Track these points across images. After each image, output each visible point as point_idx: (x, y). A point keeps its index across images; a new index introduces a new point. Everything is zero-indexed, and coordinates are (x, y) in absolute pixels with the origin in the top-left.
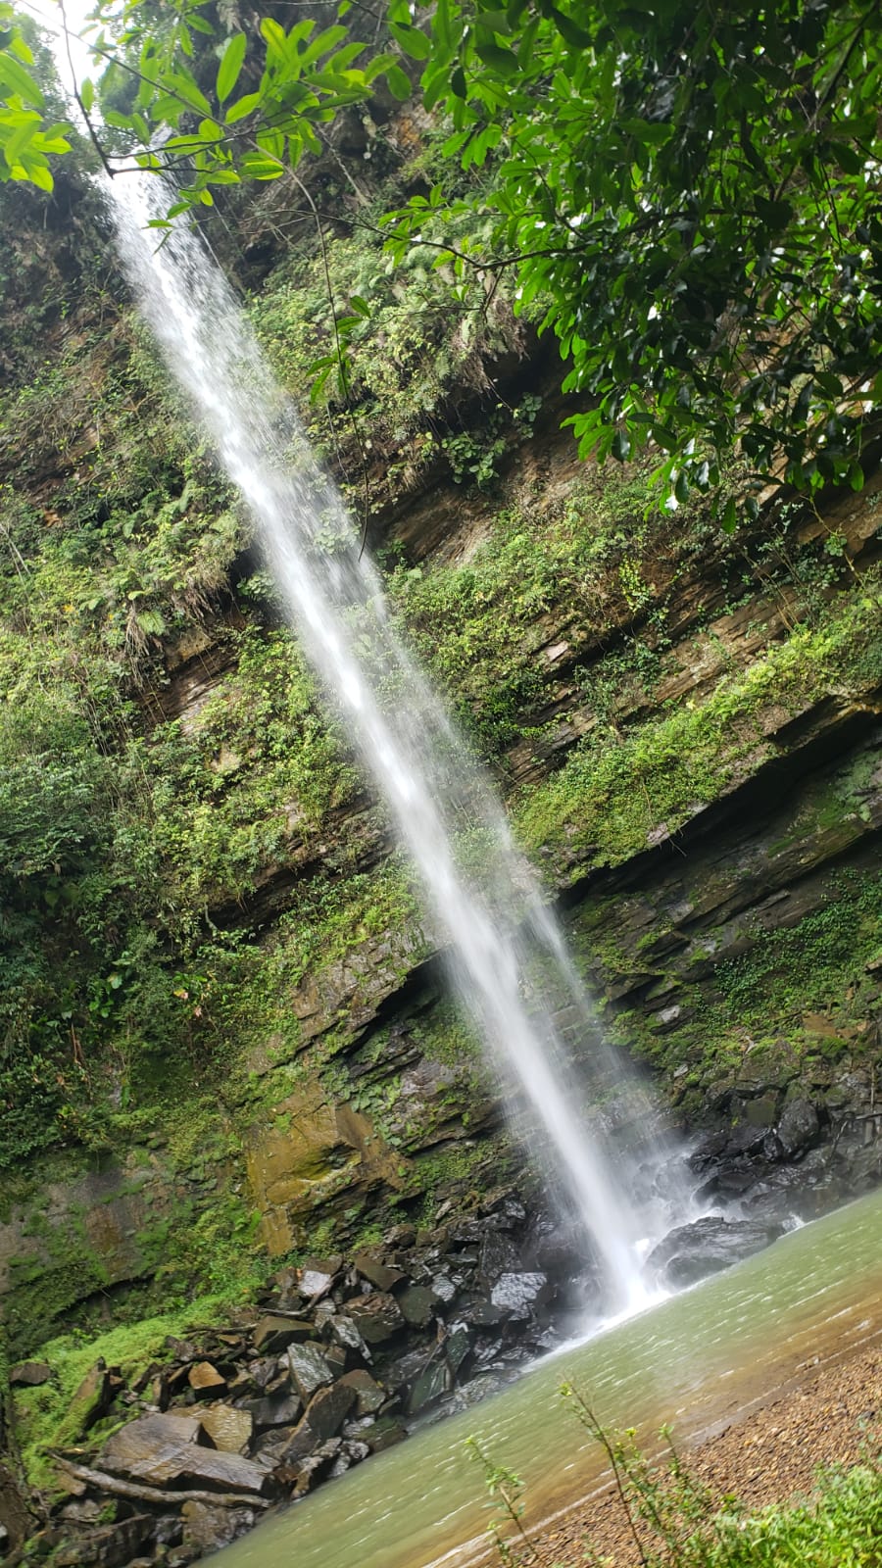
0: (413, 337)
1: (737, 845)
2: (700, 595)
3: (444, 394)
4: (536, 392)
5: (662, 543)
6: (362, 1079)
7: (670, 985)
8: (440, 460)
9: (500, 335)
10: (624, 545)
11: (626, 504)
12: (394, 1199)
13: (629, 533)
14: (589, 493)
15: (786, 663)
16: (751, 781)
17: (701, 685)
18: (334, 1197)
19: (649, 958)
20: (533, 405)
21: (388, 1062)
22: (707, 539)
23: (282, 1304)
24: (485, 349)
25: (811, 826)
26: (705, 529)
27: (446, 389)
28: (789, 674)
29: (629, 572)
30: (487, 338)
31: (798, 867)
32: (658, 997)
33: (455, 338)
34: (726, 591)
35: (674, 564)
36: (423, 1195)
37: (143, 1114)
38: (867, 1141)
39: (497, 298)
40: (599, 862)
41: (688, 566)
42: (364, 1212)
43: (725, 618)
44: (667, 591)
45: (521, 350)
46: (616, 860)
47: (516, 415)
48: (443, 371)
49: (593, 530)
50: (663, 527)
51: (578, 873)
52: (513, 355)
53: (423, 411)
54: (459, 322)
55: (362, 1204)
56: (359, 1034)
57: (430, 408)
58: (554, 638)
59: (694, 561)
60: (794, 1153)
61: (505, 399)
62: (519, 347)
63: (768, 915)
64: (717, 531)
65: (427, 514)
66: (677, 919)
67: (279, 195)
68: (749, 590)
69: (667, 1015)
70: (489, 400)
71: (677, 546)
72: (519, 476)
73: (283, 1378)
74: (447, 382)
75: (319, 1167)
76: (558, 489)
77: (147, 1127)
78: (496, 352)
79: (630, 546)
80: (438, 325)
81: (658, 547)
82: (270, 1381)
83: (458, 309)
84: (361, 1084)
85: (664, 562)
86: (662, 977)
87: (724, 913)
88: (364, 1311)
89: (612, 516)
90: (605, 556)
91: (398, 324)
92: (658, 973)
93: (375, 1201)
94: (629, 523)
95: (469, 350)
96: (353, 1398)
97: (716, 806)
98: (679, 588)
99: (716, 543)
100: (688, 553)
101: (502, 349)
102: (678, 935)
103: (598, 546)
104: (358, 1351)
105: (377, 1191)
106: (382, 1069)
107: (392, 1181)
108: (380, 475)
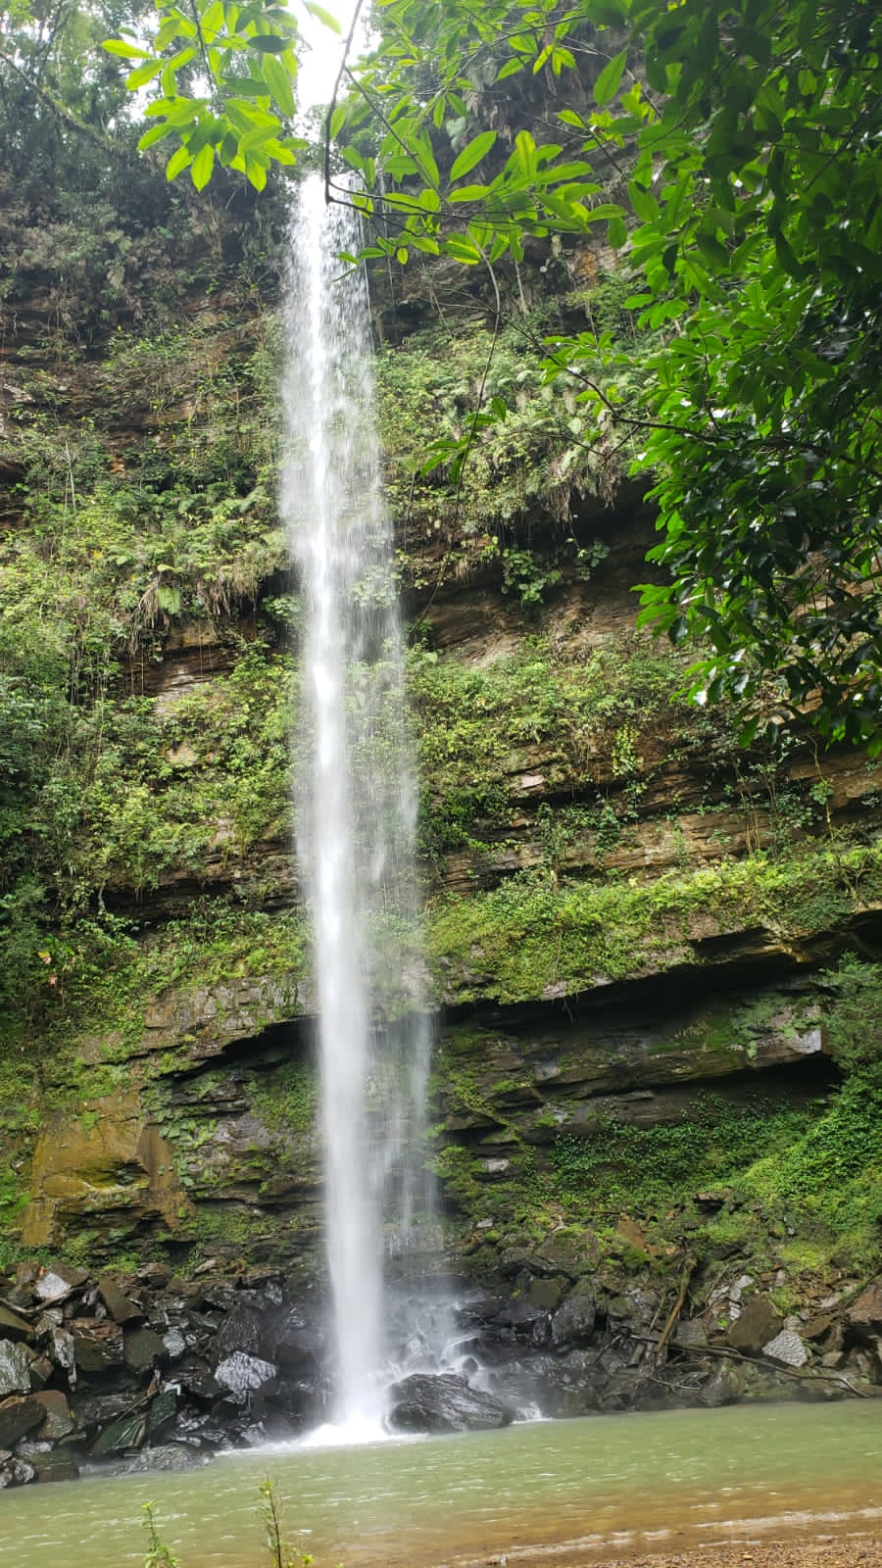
0: (517, 445)
1: (624, 1031)
2: (680, 786)
3: (524, 508)
4: (607, 542)
5: (665, 724)
6: (181, 1109)
7: (508, 1138)
8: (496, 566)
9: (596, 478)
10: (631, 712)
11: (647, 676)
12: (163, 1236)
13: (639, 703)
14: (618, 652)
15: (734, 880)
16: (660, 976)
17: (649, 867)
18: (107, 1211)
19: (500, 1103)
20: (600, 552)
21: (213, 1102)
22: (708, 739)
23: (12, 1296)
24: (577, 484)
25: (698, 1041)
26: (709, 728)
27: (528, 504)
28: (733, 892)
29: (625, 738)
30: (584, 475)
31: (672, 1075)
32: (496, 1145)
33: (554, 464)
34: (706, 792)
35: (669, 748)
36: (193, 1243)
38: (633, 1362)
39: (607, 444)
40: (491, 993)
41: (679, 755)
42: (129, 1237)
43: (695, 817)
44: (653, 769)
45: (610, 499)
46: (507, 998)
47: (581, 554)
48: (532, 487)
49: (608, 687)
50: (672, 711)
51: (466, 996)
52: (600, 501)
53: (499, 516)
54: (564, 450)
55: (130, 1229)
56: (197, 1064)
57: (506, 516)
58: (534, 768)
59: (688, 753)
60: (560, 1345)
61: (577, 536)
62: (608, 495)
63: (626, 1108)
64: (719, 735)
65: (464, 608)
66: (540, 1077)
67: (450, 270)
68: (727, 800)
69: (494, 1165)
70: (564, 530)
71: (678, 732)
72: (561, 610)
74: (531, 499)
75: (105, 1176)
76: (590, 637)
78: (587, 492)
79: (635, 716)
80: (544, 446)
81: (660, 725)
83: (568, 438)
84: (179, 1113)
85: (660, 742)
86: (504, 1127)
87: (586, 1090)
88: (89, 1334)
89: (631, 682)
90: (609, 714)
91: (508, 430)
92: (503, 1122)
93: (145, 1230)
94: (642, 696)
95: (563, 479)
96: (41, 1415)
97: (620, 986)
98: (664, 771)
99: (714, 746)
100: (686, 743)
101: (593, 490)
102: (535, 1093)
103: (607, 702)
104: (66, 1372)
105: (150, 1222)
106: (203, 1107)
107: (169, 1219)
108: (437, 555)
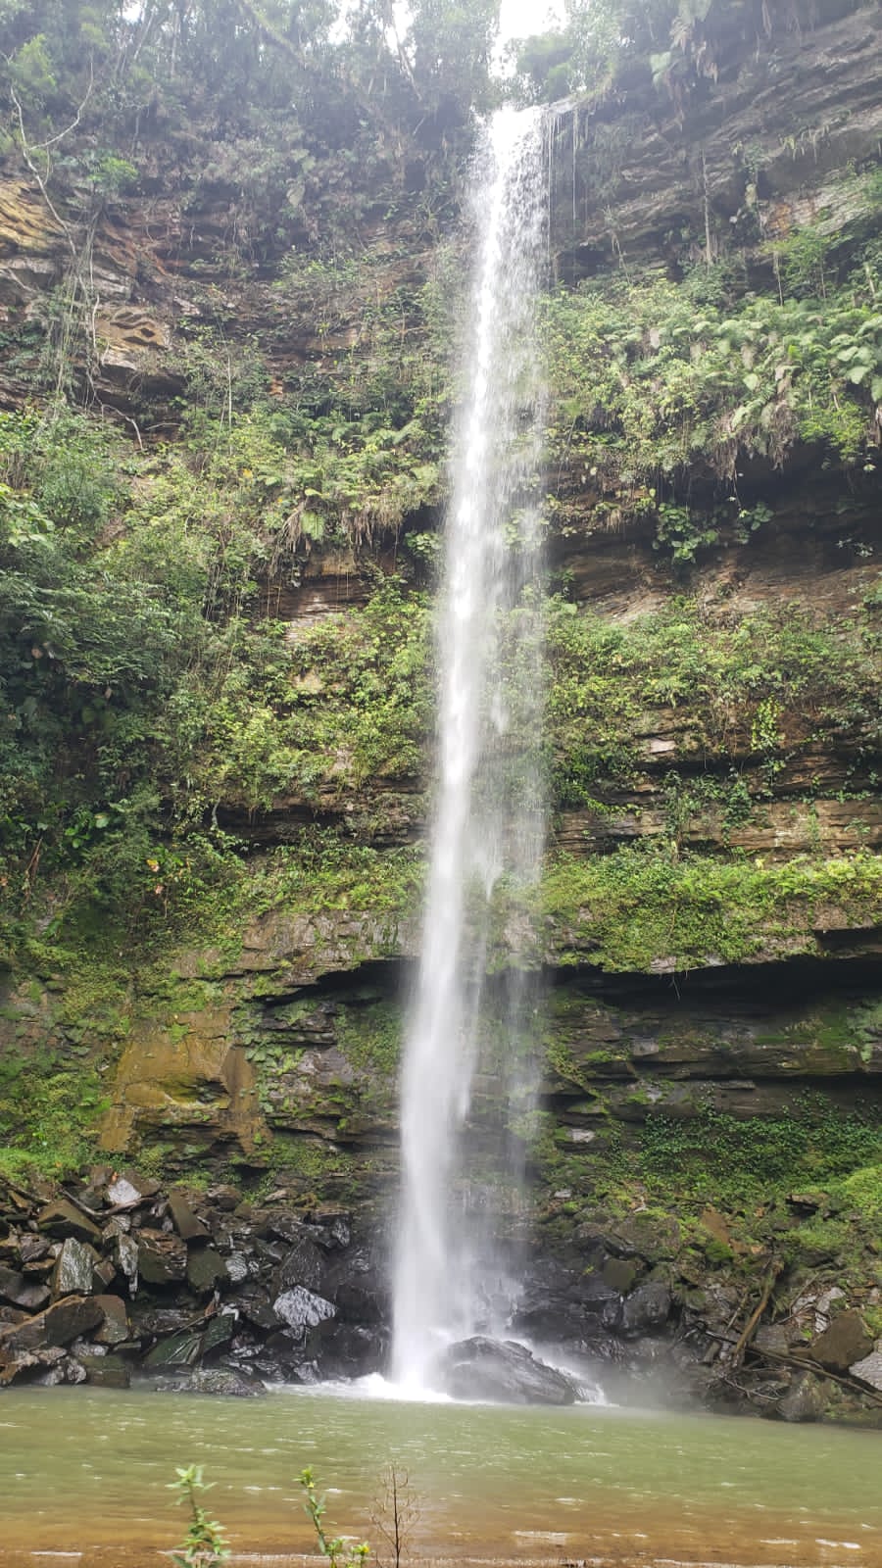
0: (687, 395)
1: (731, 1016)
2: (822, 768)
3: (687, 462)
4: (770, 506)
5: (814, 702)
6: (270, 1033)
7: (597, 1110)
8: (651, 517)
9: (767, 437)
10: (777, 685)
11: (799, 649)
12: (237, 1159)
13: (787, 677)
14: (770, 621)
15: (869, 873)
16: (777, 964)
17: (778, 850)
18: (184, 1126)
19: (592, 1073)
20: (762, 515)
21: (302, 1031)
22: (857, 721)
23: (83, 1197)
24: (746, 442)
25: (809, 1037)
26: (860, 710)
27: (692, 459)
28: (867, 885)
29: (768, 711)
30: (754, 434)
31: (777, 1068)
32: (583, 1115)
33: (724, 419)
34: (849, 778)
35: (814, 727)
36: (265, 1170)
37: (58, 953)
38: (706, 1359)
39: (784, 402)
40: (595, 959)
41: (824, 736)
42: (204, 1156)
43: (835, 803)
44: (796, 748)
45: (780, 460)
46: (611, 966)
47: (742, 515)
48: (697, 441)
49: (756, 656)
50: (822, 688)
51: (569, 958)
52: (770, 461)
53: (659, 467)
54: (737, 405)
55: (205, 1147)
56: (290, 991)
57: (668, 468)
58: (666, 733)
59: (835, 735)
60: (629, 1330)
61: (739, 496)
62: (779, 457)
63: (724, 1096)
64: (870, 719)
65: (611, 562)
66: (637, 1053)
67: (635, 213)
68: (871, 788)
69: (579, 1135)
70: (726, 488)
71: (826, 712)
72: (713, 572)
73: (46, 1265)
74: (696, 454)
75: (187, 1091)
76: (743, 603)
77: (55, 966)
78: (755, 450)
79: (782, 689)
80: (716, 400)
81: (807, 703)
82: (33, 1260)
83: (741, 394)
84: (266, 1038)
85: (805, 720)
86: (595, 1098)
87: (684, 1072)
88: (154, 1246)
89: (781, 653)
90: (754, 685)
91: (681, 378)
92: (593, 1092)
93: (218, 1151)
94: (791, 669)
95: (733, 435)
96: (98, 1320)
97: (733, 969)
98: (806, 751)
99: (863, 730)
100: (833, 724)
101: (763, 450)
102: (630, 1068)
103: (754, 672)
104: (127, 1279)
105: (226, 1143)
106: (291, 1035)
107: (245, 1142)
108: (588, 504)
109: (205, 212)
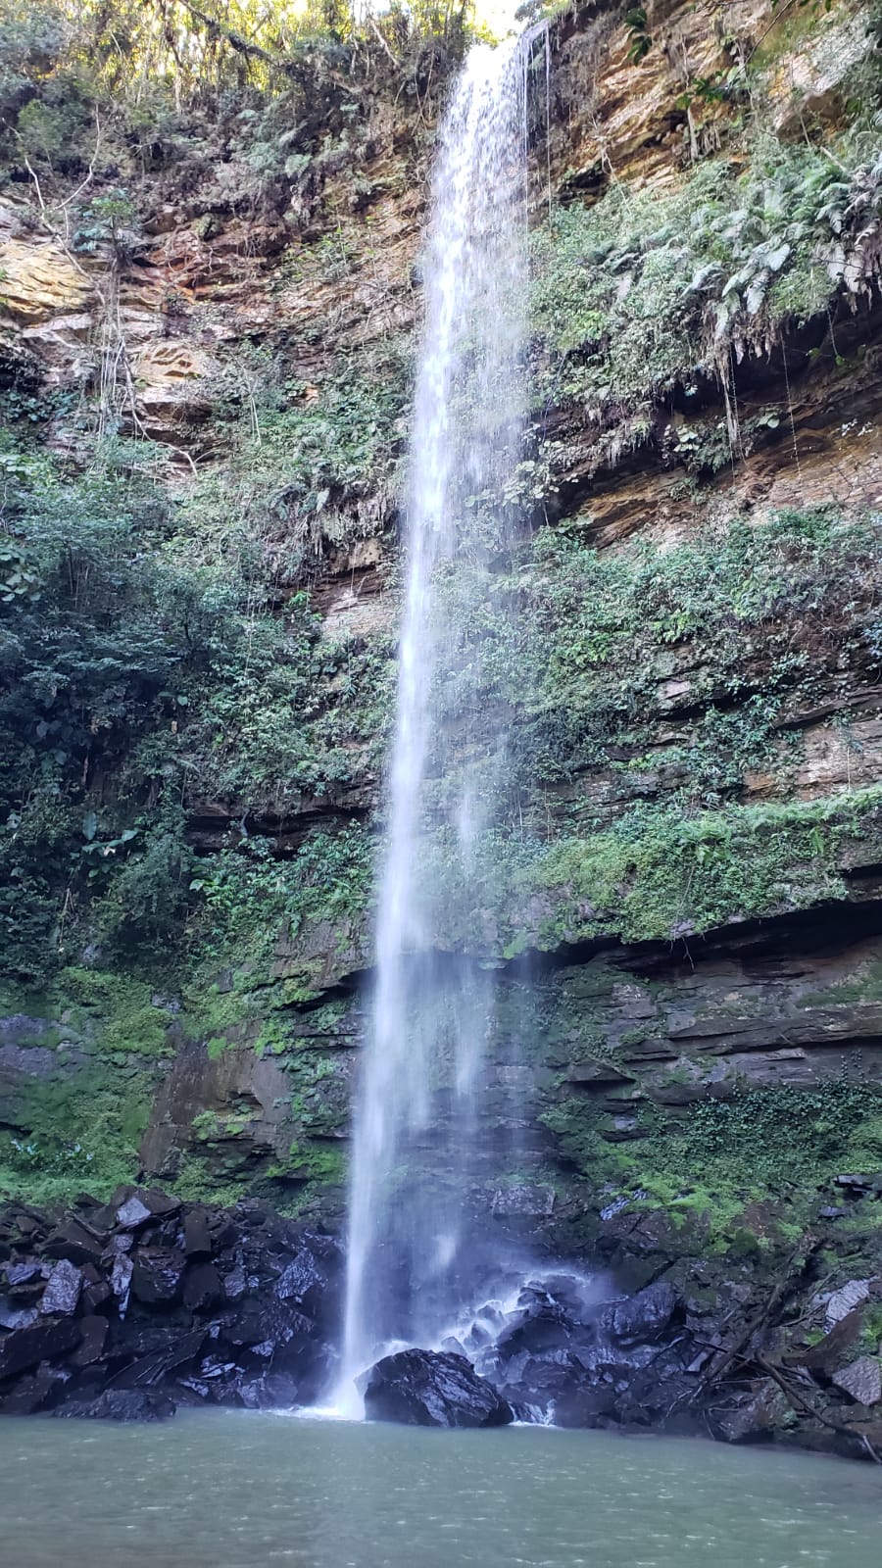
1: (774, 977)
6: (303, 1040)
7: (636, 1094)
12: (273, 1171)
17: (815, 784)
18: (219, 1141)
19: (629, 1054)
21: (332, 1035)
23: (95, 1218)
25: (855, 993)
31: (825, 1032)
32: (620, 1100)
36: (305, 1181)
37: (101, 979)
38: (692, 1368)
40: (612, 928)
42: (240, 1169)
43: (871, 723)
46: (631, 934)
51: (588, 931)
55: (242, 1160)
56: (315, 995)
58: (682, 673)
60: (624, 1336)
63: (772, 1068)
66: (673, 1029)
67: (627, 123)
69: (620, 1124)
72: (733, 489)
73: (35, 1288)
75: (223, 1105)
77: (100, 992)
84: (300, 1044)
86: (632, 1081)
87: (725, 1044)
88: (147, 1264)
92: (629, 1075)
93: (256, 1163)
102: (668, 1045)
104: (118, 1299)
105: (259, 1156)
106: (323, 1040)
107: (280, 1154)
109: (221, 232)
